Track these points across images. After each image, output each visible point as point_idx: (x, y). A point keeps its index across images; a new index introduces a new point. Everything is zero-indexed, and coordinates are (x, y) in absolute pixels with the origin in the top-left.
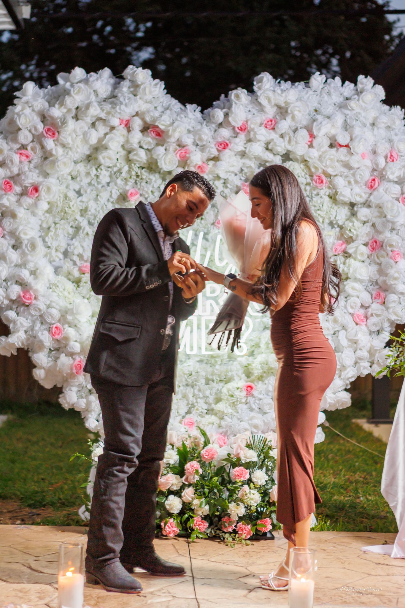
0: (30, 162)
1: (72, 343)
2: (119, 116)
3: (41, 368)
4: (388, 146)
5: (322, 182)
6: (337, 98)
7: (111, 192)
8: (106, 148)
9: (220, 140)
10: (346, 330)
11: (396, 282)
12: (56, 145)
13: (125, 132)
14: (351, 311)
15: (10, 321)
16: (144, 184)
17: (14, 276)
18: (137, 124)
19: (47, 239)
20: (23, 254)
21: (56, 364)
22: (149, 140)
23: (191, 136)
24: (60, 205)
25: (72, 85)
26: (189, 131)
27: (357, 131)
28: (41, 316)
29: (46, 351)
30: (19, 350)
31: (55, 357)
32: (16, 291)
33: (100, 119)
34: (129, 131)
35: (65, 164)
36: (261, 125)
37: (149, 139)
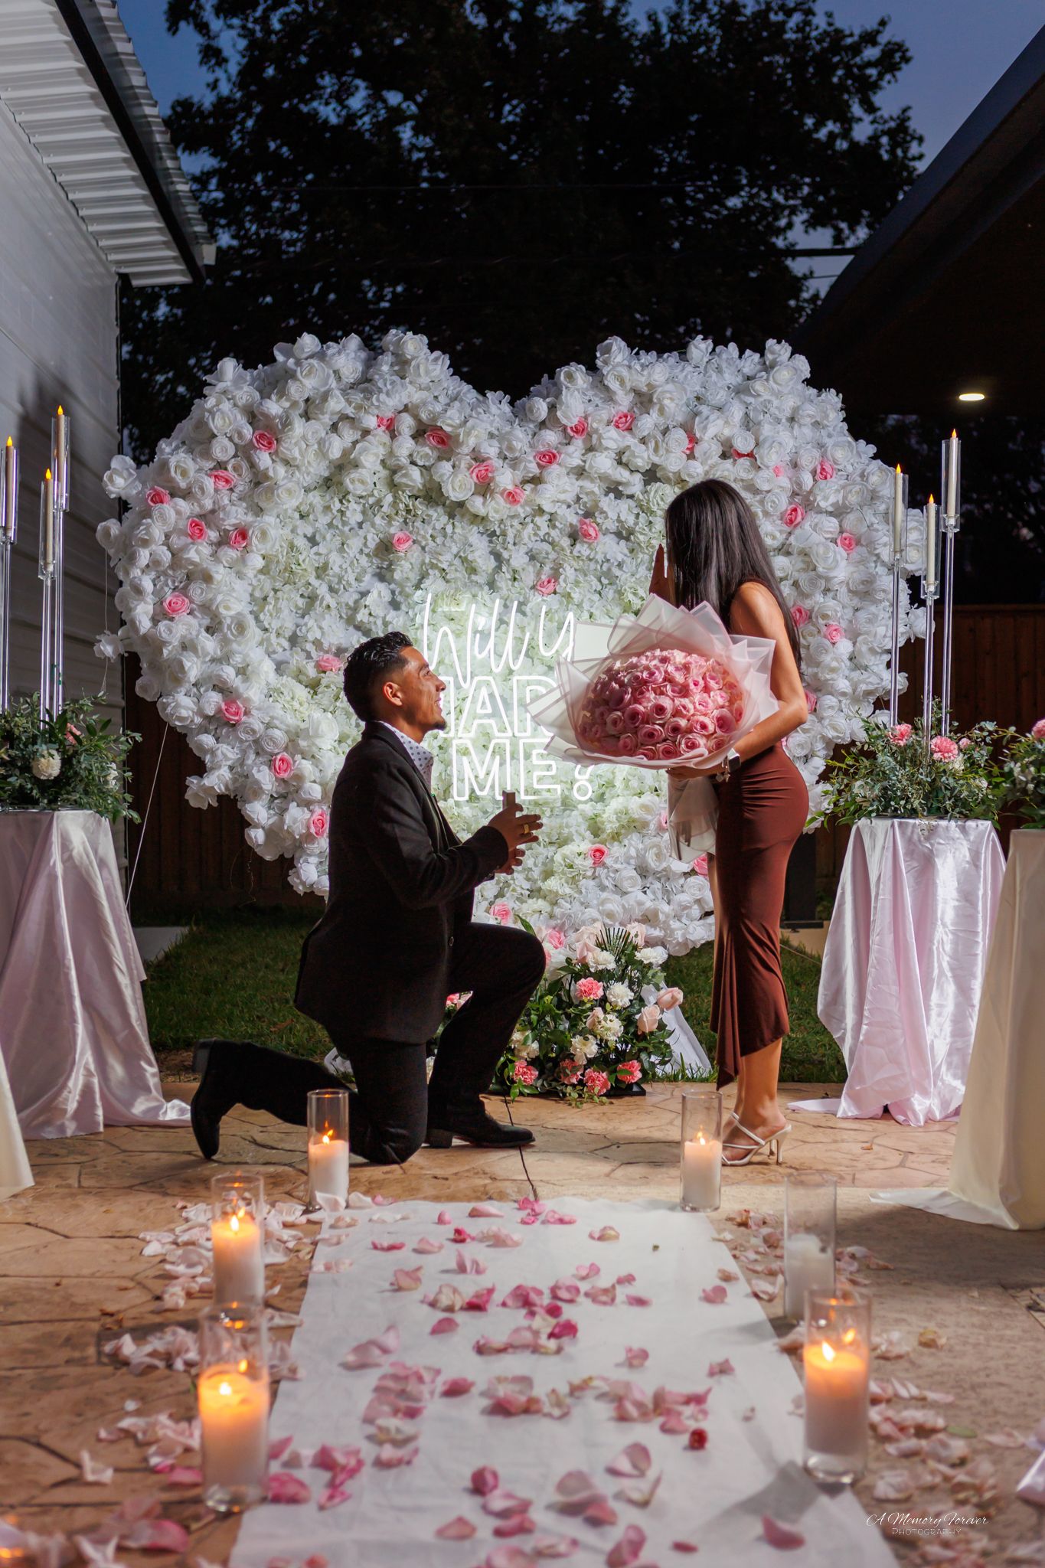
0: (231, 490)
1: (308, 785)
2: (376, 412)
3: (257, 826)
4: (817, 453)
6: (731, 378)
7: (365, 538)
8: (356, 465)
9: (542, 449)
11: (834, 676)
12: (274, 461)
13: (386, 438)
15: (206, 752)
16: (418, 524)
17: (210, 677)
18: (407, 423)
19: (262, 616)
20: (225, 642)
21: (282, 821)
22: (426, 452)
23: (495, 443)
24: (283, 560)
25: (298, 363)
26: (491, 436)
27: (767, 430)
28: (256, 742)
29: (266, 798)
30: (221, 798)
31: (280, 808)
32: (213, 701)
33: (344, 417)
34: (393, 437)
35: (289, 492)
36: (609, 423)
37: (427, 450)
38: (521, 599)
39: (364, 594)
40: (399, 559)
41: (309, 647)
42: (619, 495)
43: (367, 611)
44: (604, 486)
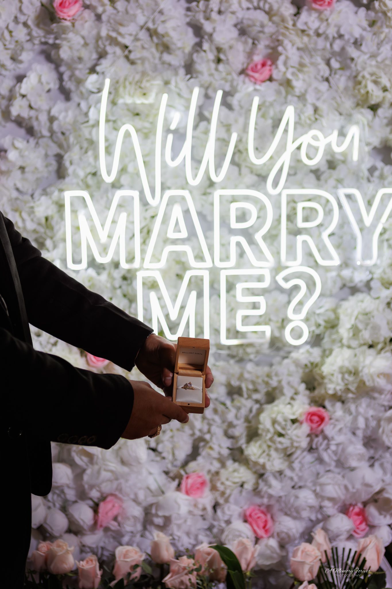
38: (227, 88)
39: (20, 79)
40: (64, 30)
43: (24, 103)
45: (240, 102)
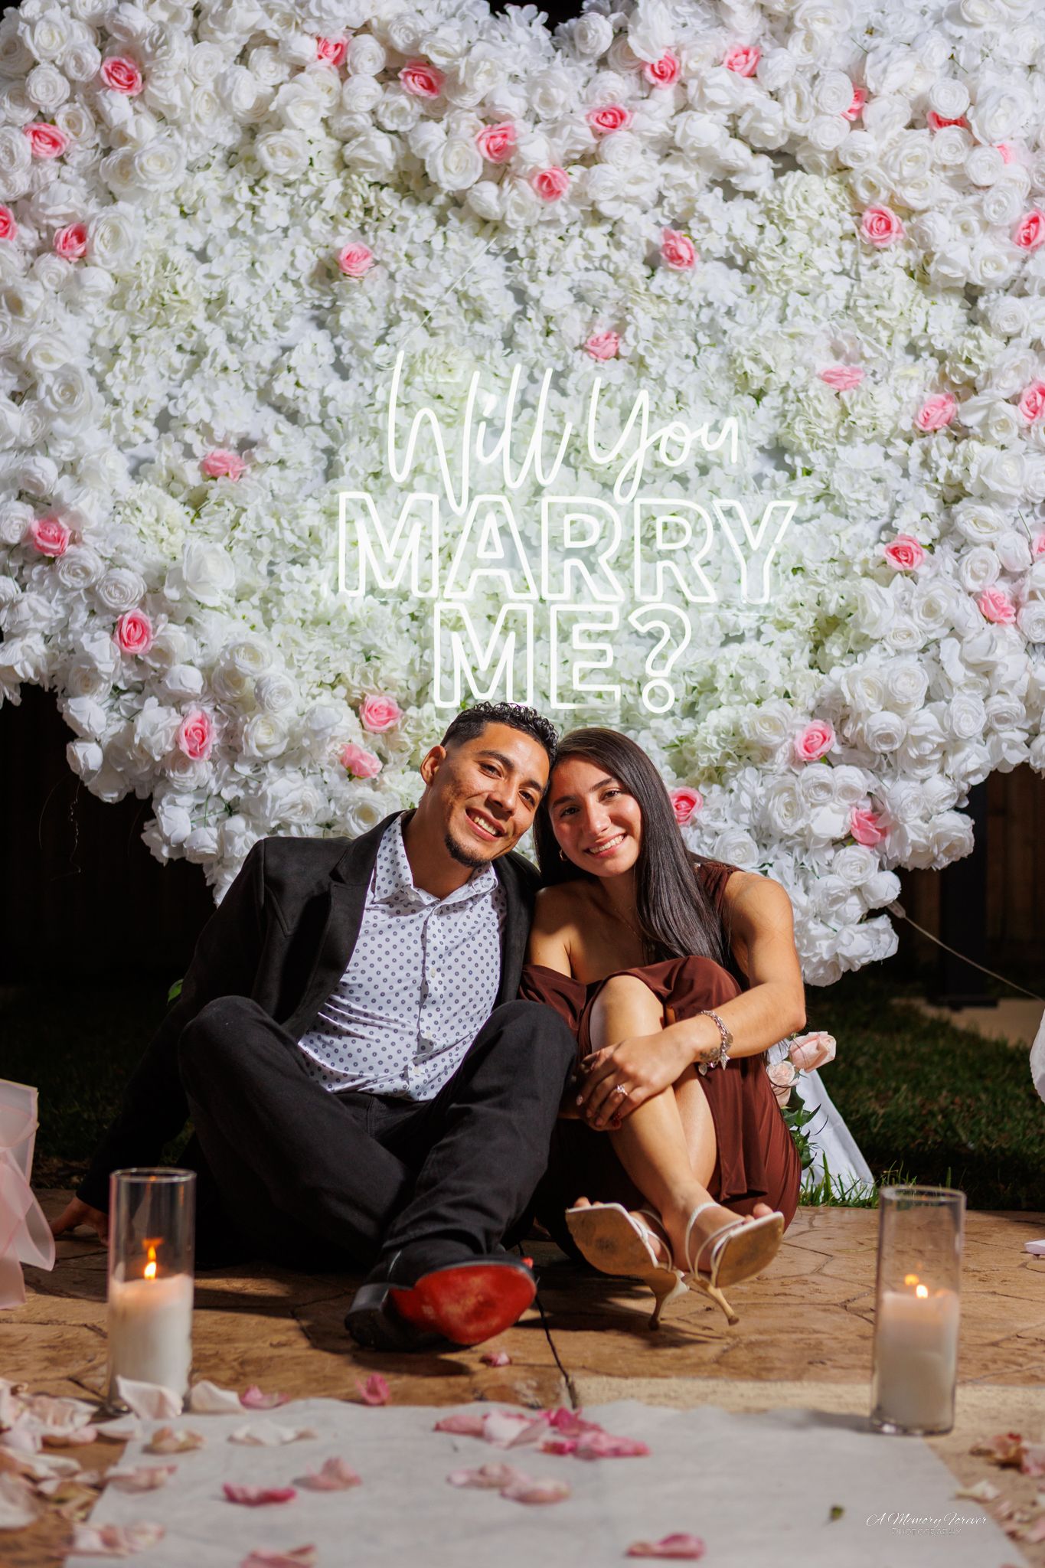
0: (61, 159)
1: (177, 668)
2: (316, 29)
3: (87, 737)
5: (888, 227)
7: (293, 253)
8: (279, 123)
9: (599, 103)
10: (960, 639)
12: (136, 112)
13: (334, 80)
14: (973, 585)
16: (384, 233)
17: (14, 478)
18: (369, 56)
19: (109, 380)
20: (42, 416)
21: (131, 730)
22: (402, 105)
23: (521, 89)
24: (149, 284)
26: (514, 78)
27: (989, 78)
28: (90, 591)
29: (104, 688)
30: (27, 689)
31: (128, 709)
32: (17, 518)
33: (260, 39)
34: (344, 75)
35: (162, 161)
36: (718, 63)
37: (403, 101)
38: (560, 368)
39: (286, 349)
40: (349, 288)
41: (189, 435)
42: (731, 193)
43: (291, 378)
44: (706, 176)
45: (576, 385)
